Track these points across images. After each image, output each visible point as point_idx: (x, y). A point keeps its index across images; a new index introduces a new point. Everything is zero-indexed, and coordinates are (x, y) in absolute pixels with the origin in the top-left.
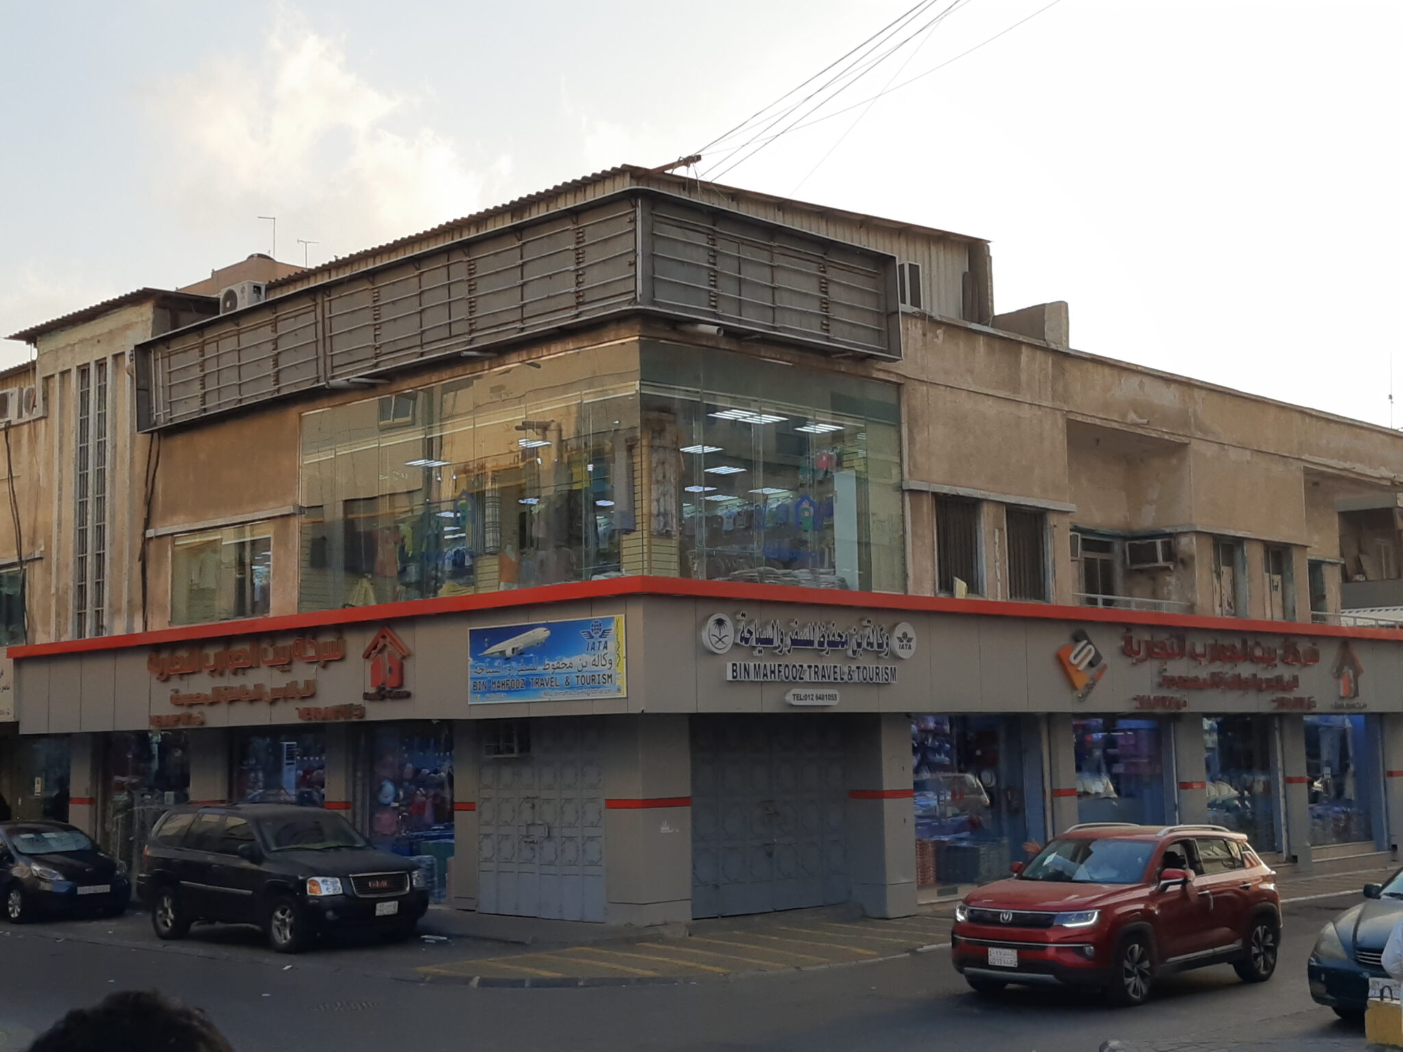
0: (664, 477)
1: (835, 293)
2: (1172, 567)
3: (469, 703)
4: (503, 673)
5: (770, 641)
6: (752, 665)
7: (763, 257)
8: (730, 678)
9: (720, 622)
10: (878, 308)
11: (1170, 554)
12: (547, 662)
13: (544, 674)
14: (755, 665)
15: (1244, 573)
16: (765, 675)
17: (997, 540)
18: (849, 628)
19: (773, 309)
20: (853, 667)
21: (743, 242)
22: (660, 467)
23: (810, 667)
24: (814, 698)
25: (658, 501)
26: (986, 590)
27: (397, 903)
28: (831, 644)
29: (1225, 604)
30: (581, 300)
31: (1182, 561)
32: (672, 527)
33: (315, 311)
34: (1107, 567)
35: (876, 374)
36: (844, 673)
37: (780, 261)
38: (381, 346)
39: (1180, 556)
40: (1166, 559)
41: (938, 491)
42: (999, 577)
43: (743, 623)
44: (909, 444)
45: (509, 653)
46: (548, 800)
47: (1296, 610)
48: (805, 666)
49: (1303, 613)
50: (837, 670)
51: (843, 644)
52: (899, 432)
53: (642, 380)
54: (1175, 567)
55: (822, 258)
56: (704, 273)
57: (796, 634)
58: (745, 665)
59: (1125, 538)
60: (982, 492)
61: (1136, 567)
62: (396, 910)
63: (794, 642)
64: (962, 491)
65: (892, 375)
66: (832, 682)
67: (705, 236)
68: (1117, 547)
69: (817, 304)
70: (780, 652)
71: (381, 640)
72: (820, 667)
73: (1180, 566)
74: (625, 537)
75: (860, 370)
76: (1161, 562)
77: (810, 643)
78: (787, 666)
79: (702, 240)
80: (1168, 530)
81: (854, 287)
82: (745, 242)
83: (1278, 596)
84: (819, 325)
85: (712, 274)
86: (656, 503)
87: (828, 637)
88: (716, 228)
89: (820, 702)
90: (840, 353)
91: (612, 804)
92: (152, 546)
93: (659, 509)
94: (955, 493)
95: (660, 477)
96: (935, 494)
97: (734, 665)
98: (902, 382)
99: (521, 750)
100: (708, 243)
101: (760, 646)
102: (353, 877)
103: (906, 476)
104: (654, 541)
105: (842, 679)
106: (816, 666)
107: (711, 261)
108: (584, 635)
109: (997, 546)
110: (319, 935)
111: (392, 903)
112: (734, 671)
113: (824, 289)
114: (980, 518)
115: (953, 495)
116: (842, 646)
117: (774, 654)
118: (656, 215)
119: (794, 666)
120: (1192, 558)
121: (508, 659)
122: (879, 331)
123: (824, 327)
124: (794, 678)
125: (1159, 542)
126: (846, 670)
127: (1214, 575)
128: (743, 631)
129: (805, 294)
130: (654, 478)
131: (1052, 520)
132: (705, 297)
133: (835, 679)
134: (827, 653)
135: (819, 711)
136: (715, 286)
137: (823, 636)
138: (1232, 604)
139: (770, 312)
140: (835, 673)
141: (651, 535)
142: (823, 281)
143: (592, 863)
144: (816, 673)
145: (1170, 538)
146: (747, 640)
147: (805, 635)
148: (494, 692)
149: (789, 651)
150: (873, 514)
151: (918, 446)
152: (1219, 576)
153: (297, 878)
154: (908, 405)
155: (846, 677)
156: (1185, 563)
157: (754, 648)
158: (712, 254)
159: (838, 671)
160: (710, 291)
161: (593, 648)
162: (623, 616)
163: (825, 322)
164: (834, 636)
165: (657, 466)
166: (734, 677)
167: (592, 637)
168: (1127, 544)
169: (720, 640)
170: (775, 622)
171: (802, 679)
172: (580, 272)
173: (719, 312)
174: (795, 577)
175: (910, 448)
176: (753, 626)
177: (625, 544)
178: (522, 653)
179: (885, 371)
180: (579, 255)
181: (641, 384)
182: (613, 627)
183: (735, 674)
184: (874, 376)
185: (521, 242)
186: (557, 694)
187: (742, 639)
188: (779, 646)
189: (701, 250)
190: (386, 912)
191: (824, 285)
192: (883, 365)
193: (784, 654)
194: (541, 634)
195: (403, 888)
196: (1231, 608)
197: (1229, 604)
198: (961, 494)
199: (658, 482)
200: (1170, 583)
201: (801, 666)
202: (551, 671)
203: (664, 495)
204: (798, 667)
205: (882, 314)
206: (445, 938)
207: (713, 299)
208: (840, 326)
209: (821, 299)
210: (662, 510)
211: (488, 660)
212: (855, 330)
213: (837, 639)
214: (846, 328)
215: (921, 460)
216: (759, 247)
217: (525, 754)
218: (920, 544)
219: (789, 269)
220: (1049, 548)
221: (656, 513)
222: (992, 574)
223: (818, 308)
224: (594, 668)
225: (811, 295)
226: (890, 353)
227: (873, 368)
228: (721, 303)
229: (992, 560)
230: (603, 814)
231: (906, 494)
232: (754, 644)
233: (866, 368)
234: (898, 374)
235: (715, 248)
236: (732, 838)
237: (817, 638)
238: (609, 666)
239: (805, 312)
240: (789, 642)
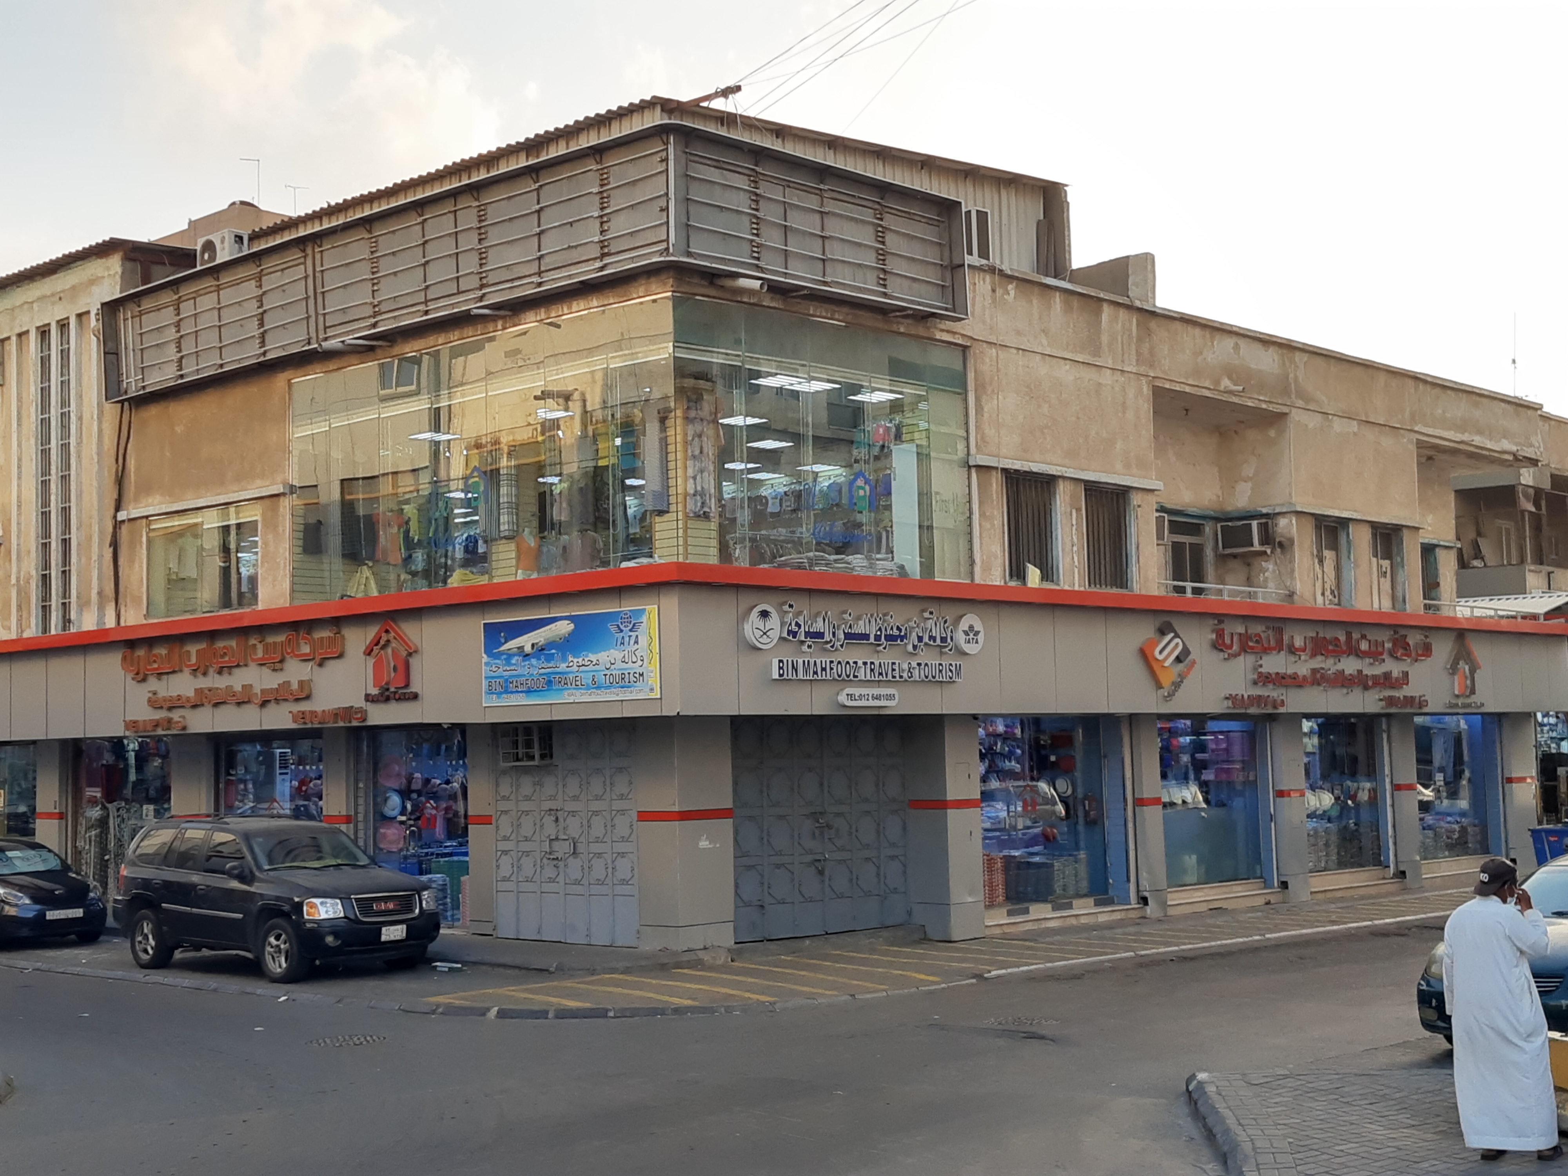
0: (701, 452)
1: (893, 243)
2: (1269, 551)
3: (484, 705)
4: (520, 671)
5: (820, 635)
6: (800, 661)
7: (812, 202)
8: (777, 677)
9: (764, 614)
10: (942, 260)
11: (1267, 537)
12: (570, 659)
13: (568, 673)
14: (804, 662)
15: (1349, 557)
16: (815, 673)
17: (1074, 522)
18: (909, 620)
19: (823, 260)
20: (914, 664)
21: (788, 185)
22: (696, 439)
23: (865, 663)
24: (870, 698)
25: (694, 478)
26: (1061, 577)
27: (405, 926)
28: (890, 638)
29: (1328, 593)
30: (606, 250)
31: (1281, 545)
32: (710, 508)
33: (304, 263)
34: (1197, 551)
35: (939, 335)
36: (903, 671)
37: (830, 206)
38: (380, 302)
39: (1277, 540)
40: (1262, 543)
41: (1010, 466)
42: (1076, 563)
43: (791, 614)
44: (976, 414)
45: (528, 649)
46: (573, 813)
47: (1407, 597)
48: (860, 663)
49: (1415, 602)
50: (896, 667)
51: (902, 638)
52: (966, 400)
53: (675, 341)
54: (1272, 552)
55: (878, 203)
56: (746, 220)
57: (850, 627)
58: (793, 661)
59: (1217, 519)
60: (1059, 468)
61: (1228, 551)
62: (404, 935)
63: (848, 636)
64: (1035, 468)
65: (957, 336)
66: (890, 681)
67: (746, 178)
68: (1208, 530)
69: (873, 255)
70: (832, 647)
71: (384, 636)
72: (877, 663)
73: (1279, 550)
74: (658, 519)
75: (921, 331)
76: (1257, 546)
77: (866, 637)
78: (839, 662)
79: (742, 182)
80: (1264, 511)
81: (916, 237)
82: (791, 185)
83: (1386, 584)
84: (875, 281)
85: (755, 221)
86: (691, 481)
87: (886, 630)
88: (758, 169)
89: (877, 703)
90: (899, 311)
91: (644, 816)
92: (124, 530)
93: (696, 487)
94: (1027, 469)
95: (697, 452)
96: (1005, 471)
97: (781, 661)
98: (969, 344)
99: (543, 757)
100: (749, 186)
101: (809, 641)
102: (355, 899)
103: (973, 450)
104: (690, 524)
105: (901, 677)
106: (872, 663)
107: (753, 206)
109: (1074, 528)
110: (317, 962)
111: (399, 927)
112: (780, 668)
113: (880, 239)
114: (1055, 497)
115: (1025, 472)
116: (902, 641)
117: (826, 650)
118: (690, 154)
119: (848, 663)
120: (1291, 541)
121: (527, 655)
122: (943, 286)
123: (881, 282)
124: (848, 676)
125: (1255, 524)
126: (905, 666)
127: (1316, 561)
128: (790, 624)
129: (859, 245)
130: (689, 453)
131: (1136, 499)
132: (747, 247)
133: (894, 677)
134: (885, 648)
135: (876, 713)
136: (757, 235)
137: (880, 629)
138: (1336, 593)
139: (820, 265)
140: (893, 670)
141: (686, 516)
142: (880, 229)
143: (624, 882)
144: (872, 670)
145: (1267, 520)
146: (795, 634)
147: (860, 628)
148: (512, 692)
149: (842, 646)
150: (937, 493)
151: (986, 415)
152: (1321, 561)
153: (293, 899)
154: (976, 371)
155: (905, 675)
156: (1284, 546)
157: (803, 642)
158: (754, 198)
159: (897, 669)
160: (752, 241)
161: (622, 643)
162: (656, 606)
163: (882, 276)
164: (892, 629)
165: (693, 440)
166: (780, 675)
167: (622, 631)
168: (1219, 525)
169: (765, 633)
170: (826, 613)
171: (857, 677)
172: (605, 219)
173: (761, 264)
174: (849, 563)
175: (977, 420)
176: (801, 618)
177: (658, 527)
178: (542, 649)
179: (948, 331)
180: (603, 198)
181: (674, 347)
182: (644, 619)
183: (781, 672)
184: (938, 337)
185: (537, 185)
186: (582, 694)
187: (789, 632)
188: (831, 641)
189: (740, 193)
190: (392, 938)
191: (880, 234)
192: (948, 325)
193: (837, 650)
194: (564, 628)
195: (412, 911)
196: (1335, 597)
197: (1332, 592)
198: (1035, 470)
199: (694, 457)
200: (1267, 570)
201: (856, 663)
202: (575, 668)
203: (702, 471)
204: (852, 664)
205: (946, 267)
206: (459, 966)
207: (755, 249)
208: (899, 280)
209: (877, 249)
210: (699, 488)
211: (505, 656)
212: (915, 285)
213: (896, 632)
214: (906, 283)
215: (990, 432)
216: (807, 190)
217: (547, 762)
218: (989, 526)
219: (841, 216)
220: (1133, 530)
221: (692, 492)
222: (1068, 559)
223: (874, 260)
224: (624, 665)
225: (866, 246)
226: (955, 312)
227: (936, 328)
228: (765, 255)
229: (1069, 544)
230: (634, 827)
231: (973, 470)
232: (803, 638)
233: (928, 328)
234: (963, 335)
235: (758, 191)
236: (779, 853)
237: (873, 632)
238: (640, 663)
239: (860, 265)
240: (842, 636)
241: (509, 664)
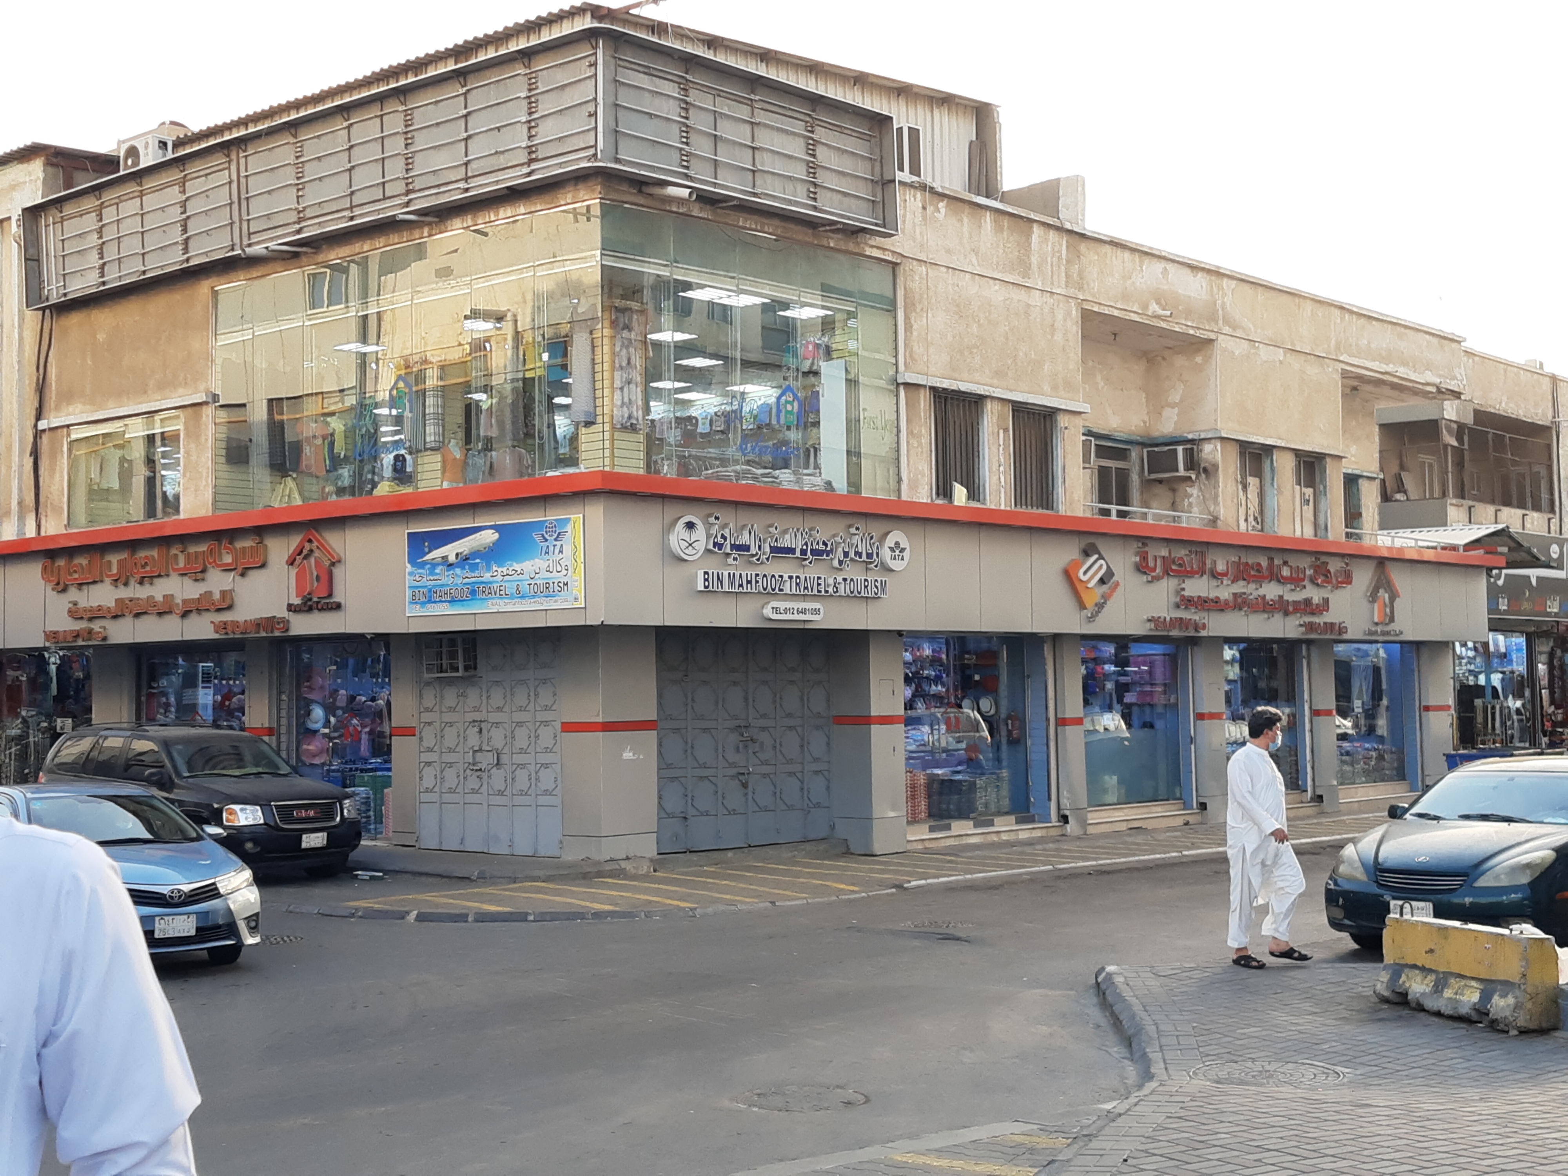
0: (629, 363)
1: (823, 156)
2: (1194, 477)
3: (408, 615)
4: (446, 580)
5: (747, 548)
6: (726, 573)
7: (743, 112)
8: (702, 589)
9: (690, 526)
10: (872, 175)
11: (1192, 463)
12: (495, 569)
13: (491, 583)
14: (729, 574)
15: (1272, 484)
16: (741, 585)
17: (1002, 442)
18: (835, 535)
19: (754, 172)
20: (840, 579)
21: (718, 94)
22: (624, 351)
23: (791, 577)
24: (795, 611)
25: (622, 389)
26: (988, 498)
27: (326, 834)
28: (815, 552)
29: (1251, 519)
30: (534, 156)
31: (1205, 470)
32: (637, 420)
33: (229, 168)
34: (1123, 476)
35: (869, 252)
36: (829, 585)
37: (761, 117)
38: (304, 208)
39: (1202, 466)
40: (1187, 469)
41: (938, 385)
42: (1003, 484)
43: (717, 527)
44: (905, 332)
45: (452, 558)
46: (497, 724)
47: (1329, 525)
48: (786, 577)
49: (1337, 530)
50: (821, 581)
51: (828, 553)
52: (895, 318)
53: (603, 249)
54: (1197, 478)
55: (809, 115)
56: (675, 128)
57: (776, 540)
58: (718, 574)
59: (1143, 444)
60: (987, 388)
61: (1153, 476)
62: (325, 842)
63: (774, 550)
64: (964, 387)
65: (888, 253)
66: (815, 595)
67: (676, 85)
68: (1134, 454)
69: (803, 168)
70: (758, 560)
71: (307, 545)
72: (802, 578)
73: (1203, 476)
74: (585, 432)
75: (851, 247)
76: (1182, 472)
77: (792, 551)
78: (765, 576)
79: (672, 89)
80: (1190, 436)
81: (846, 151)
82: (722, 93)
83: (1309, 511)
84: (805, 194)
85: (684, 129)
86: (618, 392)
87: (812, 545)
88: (687, 76)
89: (802, 617)
90: (829, 225)
91: (568, 727)
92: (45, 438)
93: (623, 399)
94: (954, 388)
95: (624, 364)
96: (933, 389)
97: (706, 573)
98: (899, 261)
99: (466, 668)
100: (678, 93)
101: (735, 553)
102: (276, 806)
103: (901, 367)
104: (617, 435)
105: (826, 592)
106: (798, 577)
107: (682, 114)
108: (538, 538)
109: (1001, 449)
111: (320, 834)
112: (706, 580)
113: (810, 152)
114: (983, 417)
115: (953, 391)
116: (828, 556)
117: (750, 563)
118: (619, 59)
119: (773, 576)
120: (1216, 467)
121: (451, 565)
122: (874, 201)
123: (812, 195)
124: (773, 590)
125: (1180, 449)
126: (831, 581)
127: (1240, 487)
128: (716, 536)
129: (790, 157)
130: (617, 365)
131: (1063, 421)
132: (676, 156)
133: (819, 591)
134: (810, 563)
135: (801, 626)
136: (687, 144)
137: (806, 544)
138: (1259, 519)
139: (750, 176)
140: (819, 584)
141: (613, 428)
142: (811, 142)
143: (547, 793)
144: (797, 584)
145: (1193, 446)
146: (720, 547)
147: (786, 541)
148: (435, 602)
149: (768, 559)
150: (865, 410)
151: (915, 333)
152: (1245, 487)
153: (212, 805)
154: (905, 289)
155: (830, 590)
156: (1209, 472)
157: (728, 555)
158: (683, 105)
159: (823, 584)
160: (681, 149)
161: (547, 553)
162: (581, 516)
163: (812, 190)
164: (818, 543)
165: (620, 350)
166: (706, 587)
167: (546, 540)
168: (1145, 450)
169: (690, 545)
170: (752, 525)
171: (782, 590)
172: (533, 124)
173: (691, 173)
174: (776, 478)
175: (906, 336)
176: (727, 530)
177: (584, 439)
178: (467, 559)
179: (878, 248)
180: (531, 103)
181: (602, 254)
182: (569, 528)
183: (706, 584)
184: (868, 253)
185: (465, 89)
186: (506, 604)
187: (715, 544)
188: (757, 554)
189: (671, 101)
190: (313, 845)
191: (811, 147)
192: (879, 241)
193: (762, 563)
194: (489, 537)
195: (333, 818)
196: (1258, 523)
197: (1255, 518)
198: (963, 389)
199: (621, 368)
200: (1191, 495)
201: (781, 576)
202: (499, 578)
203: (629, 383)
204: (777, 577)
205: (877, 182)
206: (381, 874)
207: (684, 158)
208: (829, 194)
209: (808, 162)
210: (626, 400)
211: (428, 566)
212: (846, 200)
213: (822, 547)
214: (837, 197)
215: (919, 349)
216: (739, 100)
217: (471, 673)
218: (916, 444)
219: (772, 128)
220: (1059, 452)
221: (619, 403)
222: (995, 479)
223: (805, 173)
224: (548, 575)
225: (796, 158)
226: (885, 227)
227: (866, 244)
228: (694, 162)
229: (995, 467)
230: (558, 738)
231: (902, 388)
232: (728, 550)
233: (858, 244)
234: (894, 252)
235: (688, 99)
236: (704, 766)
237: (799, 545)
238: (564, 572)
239: (790, 177)
240: (768, 550)
241: (432, 573)
